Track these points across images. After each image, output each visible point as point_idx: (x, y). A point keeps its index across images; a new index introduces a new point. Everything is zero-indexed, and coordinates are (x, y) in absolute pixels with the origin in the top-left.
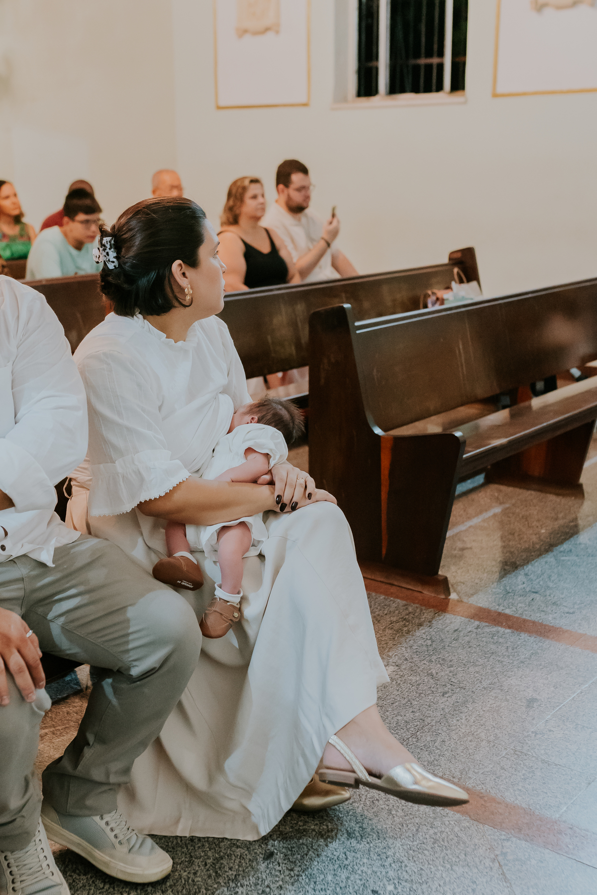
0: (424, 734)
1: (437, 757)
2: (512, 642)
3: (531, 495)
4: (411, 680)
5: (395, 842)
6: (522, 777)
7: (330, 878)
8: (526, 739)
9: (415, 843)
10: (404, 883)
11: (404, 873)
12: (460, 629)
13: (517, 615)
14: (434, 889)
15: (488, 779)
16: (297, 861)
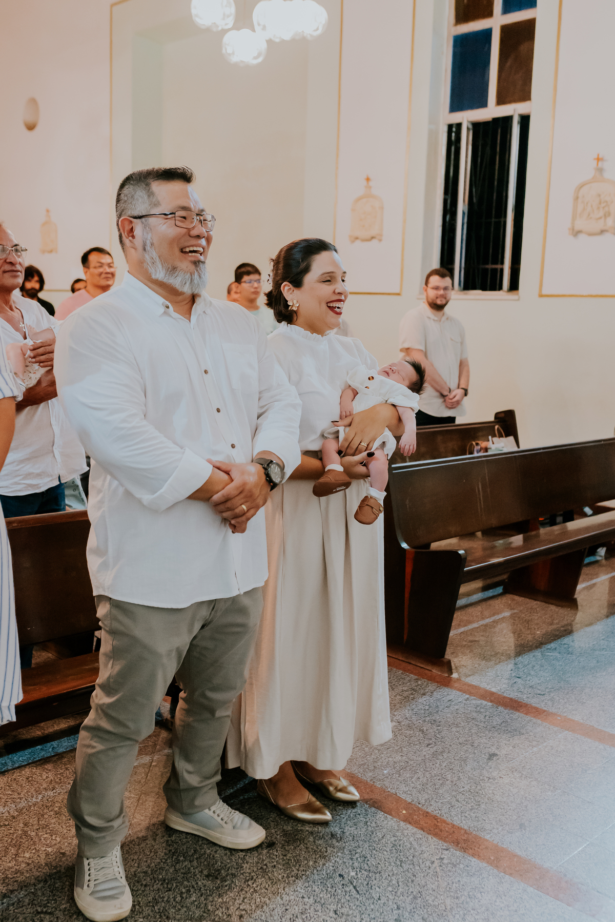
0: (405, 772)
1: (411, 789)
2: (490, 712)
3: (537, 604)
4: (406, 733)
5: (365, 844)
6: (470, 808)
7: (311, 863)
8: (481, 782)
9: (379, 846)
10: (363, 872)
11: (366, 865)
12: (453, 700)
13: (499, 693)
14: (384, 877)
15: (445, 807)
16: (291, 850)
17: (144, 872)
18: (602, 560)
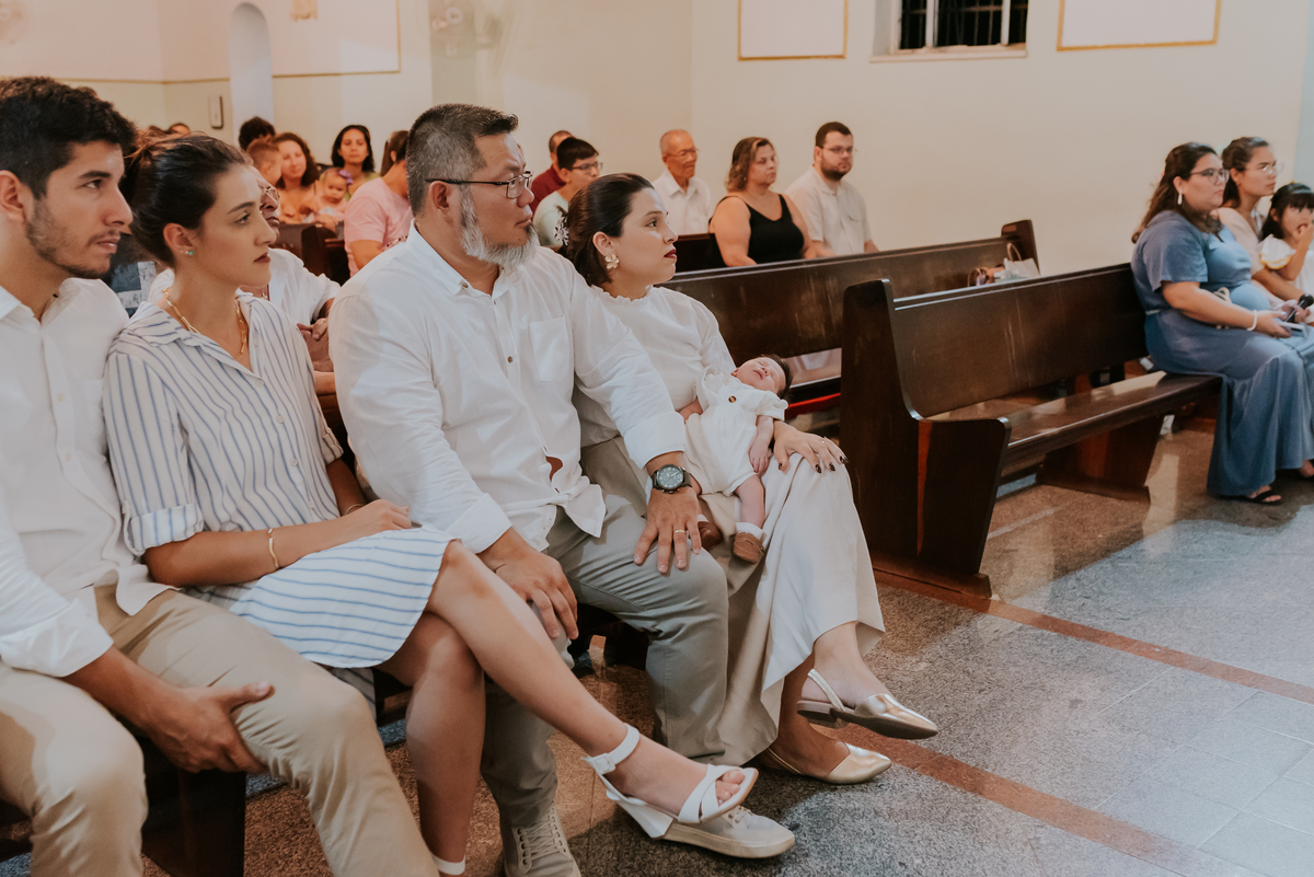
1: (971, 750)
2: (1058, 646)
3: (1089, 498)
4: (946, 677)
5: (924, 823)
6: (1061, 772)
7: (857, 850)
8: (1067, 737)
9: (945, 825)
10: (932, 858)
11: (933, 850)
12: (1001, 631)
13: (1065, 620)
14: (963, 866)
15: (1024, 772)
16: (823, 834)
17: (628, 867)
18: (1166, 435)
